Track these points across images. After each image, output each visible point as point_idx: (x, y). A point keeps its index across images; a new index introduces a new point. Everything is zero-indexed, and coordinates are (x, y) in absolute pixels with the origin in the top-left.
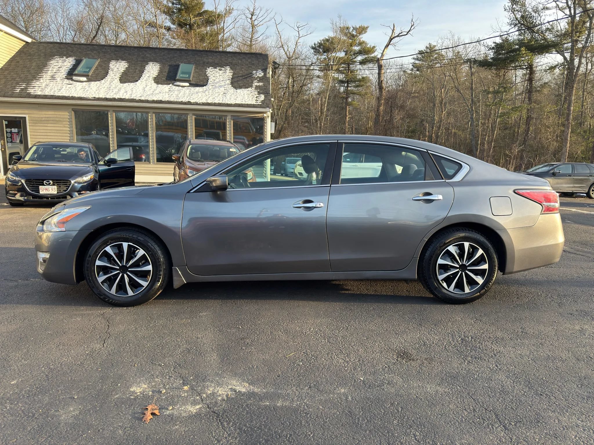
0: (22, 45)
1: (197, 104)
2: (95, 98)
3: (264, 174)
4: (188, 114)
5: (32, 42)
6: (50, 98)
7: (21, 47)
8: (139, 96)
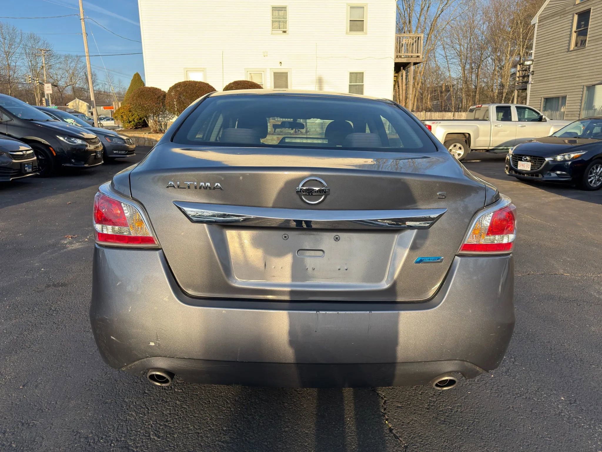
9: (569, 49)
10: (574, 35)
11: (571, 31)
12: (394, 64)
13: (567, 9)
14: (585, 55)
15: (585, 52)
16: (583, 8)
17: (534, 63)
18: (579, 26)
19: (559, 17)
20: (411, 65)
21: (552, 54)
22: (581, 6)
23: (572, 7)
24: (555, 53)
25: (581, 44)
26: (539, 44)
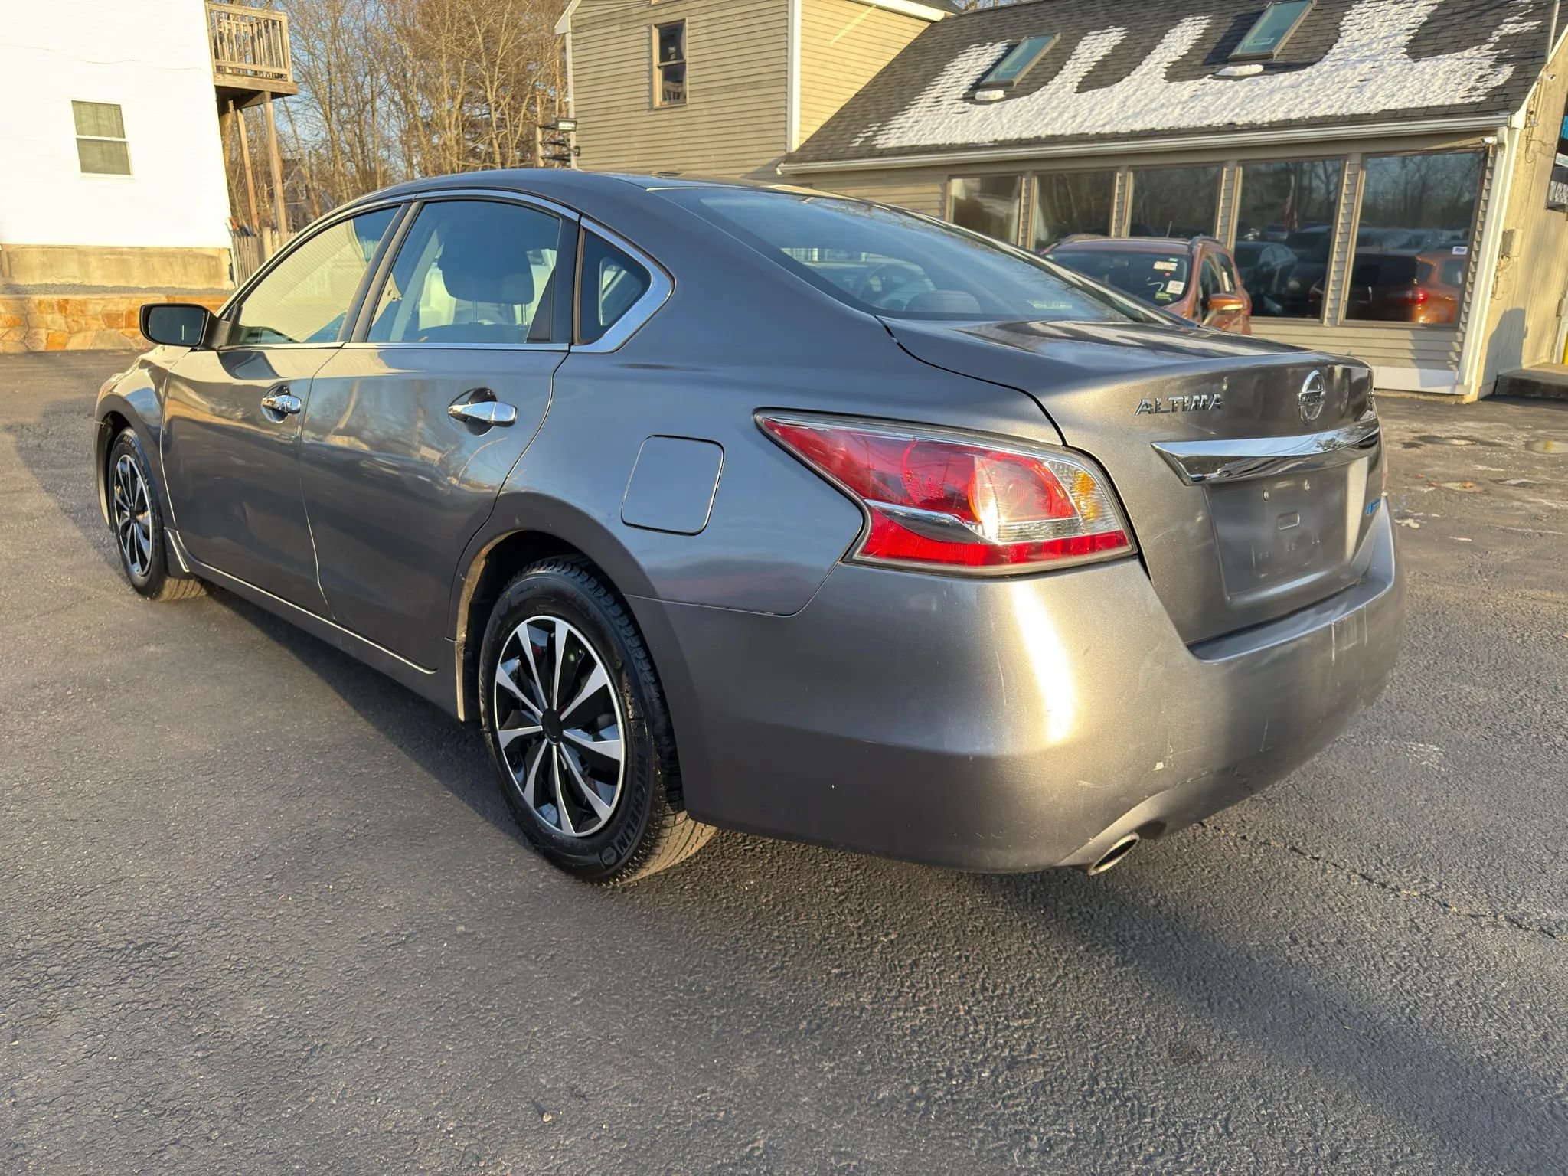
0: (921, 30)
1: (1253, 128)
2: (996, 141)
3: (1453, 355)
4: (1221, 164)
5: (946, 20)
6: (906, 154)
7: (915, 36)
8: (1100, 123)
9: (651, 103)
10: (658, 75)
11: (651, 64)
12: (214, 89)
13: (635, 11)
14: (689, 121)
15: (685, 115)
16: (669, 16)
17: (578, 127)
18: (664, 56)
19: (617, 28)
20: (265, 97)
21: (615, 110)
22: (663, 11)
23: (644, 8)
24: (623, 109)
25: (675, 95)
26: (581, 84)
